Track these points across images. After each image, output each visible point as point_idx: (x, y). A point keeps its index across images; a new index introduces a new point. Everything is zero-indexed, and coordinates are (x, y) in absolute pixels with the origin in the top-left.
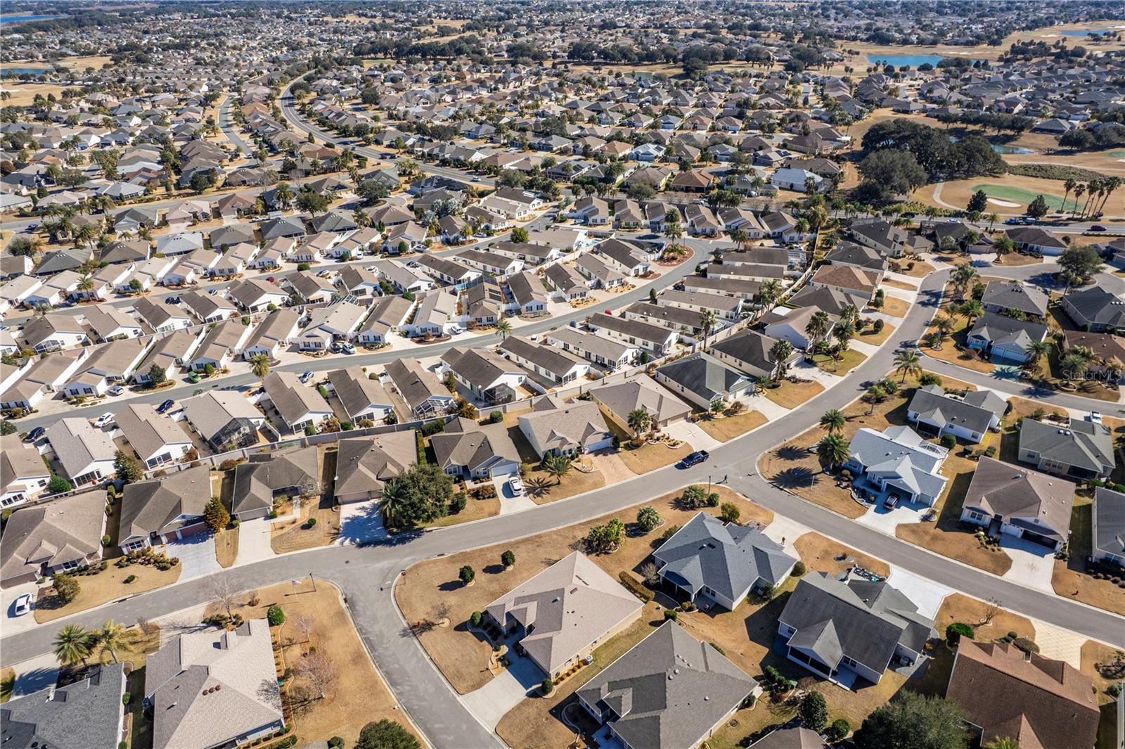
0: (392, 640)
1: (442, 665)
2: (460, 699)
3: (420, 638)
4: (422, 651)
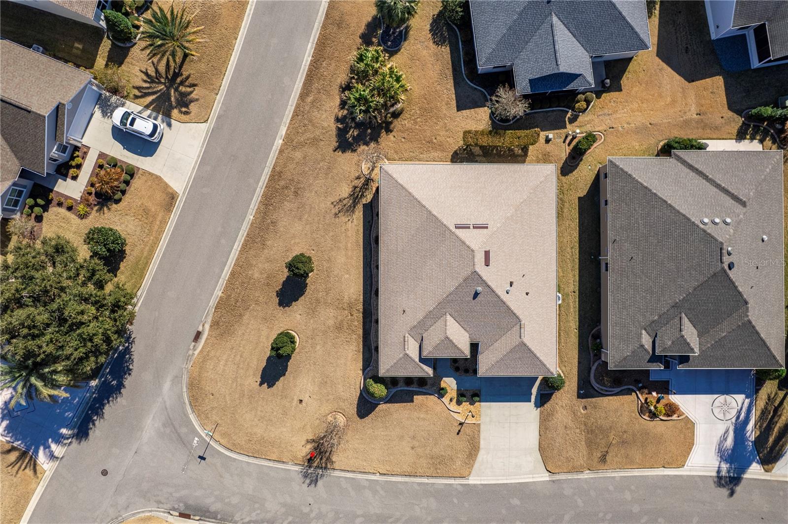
0: (310, 500)
1: (407, 469)
2: (473, 480)
3: (336, 466)
4: (359, 476)
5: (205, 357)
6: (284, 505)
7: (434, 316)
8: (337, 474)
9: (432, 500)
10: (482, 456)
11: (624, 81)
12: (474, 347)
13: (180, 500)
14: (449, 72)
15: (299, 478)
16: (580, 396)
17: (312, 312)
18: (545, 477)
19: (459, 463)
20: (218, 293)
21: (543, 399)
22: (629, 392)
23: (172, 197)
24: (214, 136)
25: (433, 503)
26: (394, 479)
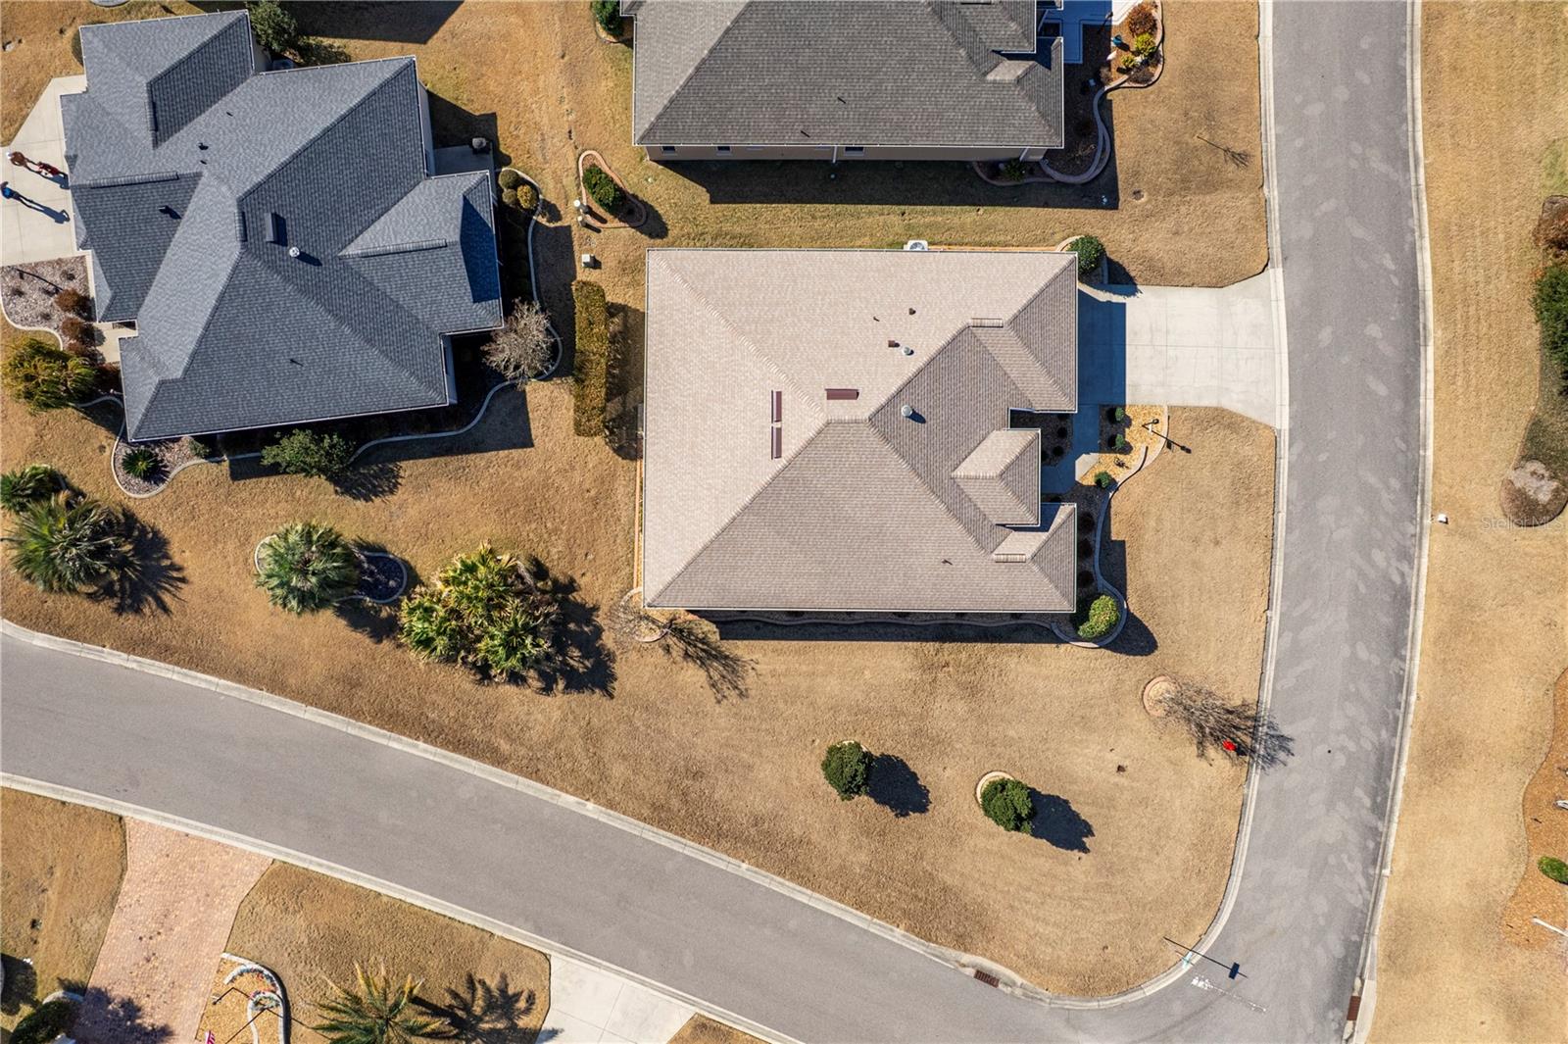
0: (1322, 749)
1: (1257, 556)
2: (1282, 422)
3: (1251, 698)
4: (1272, 651)
5: (1030, 964)
6: (1330, 805)
7: (956, 501)
8: (1267, 697)
9: (1321, 504)
10: (1233, 403)
11: (476, 108)
12: (1020, 419)
13: (1321, 1018)
14: (454, 462)
15: (1276, 773)
16: (1113, 205)
17: (939, 744)
18: (1276, 275)
19: (1247, 450)
20: (897, 935)
21: (1120, 279)
22: (1106, 106)
23: (701, 1026)
24: (576, 942)
25: (1328, 503)
26: (1278, 581)
